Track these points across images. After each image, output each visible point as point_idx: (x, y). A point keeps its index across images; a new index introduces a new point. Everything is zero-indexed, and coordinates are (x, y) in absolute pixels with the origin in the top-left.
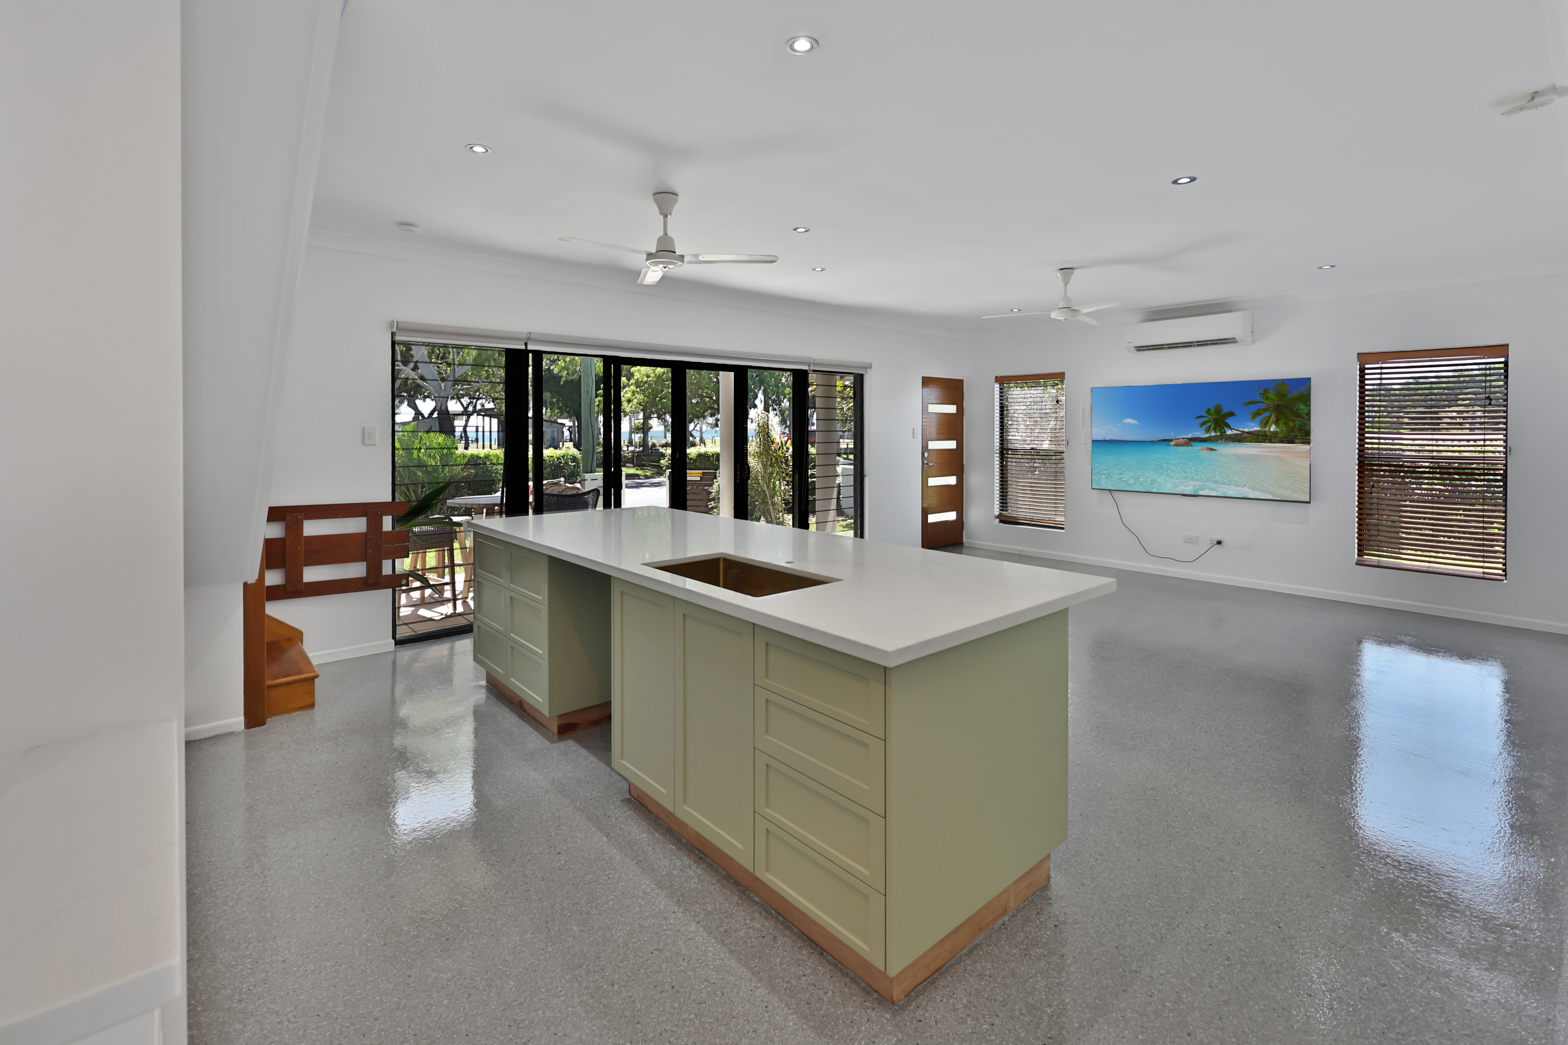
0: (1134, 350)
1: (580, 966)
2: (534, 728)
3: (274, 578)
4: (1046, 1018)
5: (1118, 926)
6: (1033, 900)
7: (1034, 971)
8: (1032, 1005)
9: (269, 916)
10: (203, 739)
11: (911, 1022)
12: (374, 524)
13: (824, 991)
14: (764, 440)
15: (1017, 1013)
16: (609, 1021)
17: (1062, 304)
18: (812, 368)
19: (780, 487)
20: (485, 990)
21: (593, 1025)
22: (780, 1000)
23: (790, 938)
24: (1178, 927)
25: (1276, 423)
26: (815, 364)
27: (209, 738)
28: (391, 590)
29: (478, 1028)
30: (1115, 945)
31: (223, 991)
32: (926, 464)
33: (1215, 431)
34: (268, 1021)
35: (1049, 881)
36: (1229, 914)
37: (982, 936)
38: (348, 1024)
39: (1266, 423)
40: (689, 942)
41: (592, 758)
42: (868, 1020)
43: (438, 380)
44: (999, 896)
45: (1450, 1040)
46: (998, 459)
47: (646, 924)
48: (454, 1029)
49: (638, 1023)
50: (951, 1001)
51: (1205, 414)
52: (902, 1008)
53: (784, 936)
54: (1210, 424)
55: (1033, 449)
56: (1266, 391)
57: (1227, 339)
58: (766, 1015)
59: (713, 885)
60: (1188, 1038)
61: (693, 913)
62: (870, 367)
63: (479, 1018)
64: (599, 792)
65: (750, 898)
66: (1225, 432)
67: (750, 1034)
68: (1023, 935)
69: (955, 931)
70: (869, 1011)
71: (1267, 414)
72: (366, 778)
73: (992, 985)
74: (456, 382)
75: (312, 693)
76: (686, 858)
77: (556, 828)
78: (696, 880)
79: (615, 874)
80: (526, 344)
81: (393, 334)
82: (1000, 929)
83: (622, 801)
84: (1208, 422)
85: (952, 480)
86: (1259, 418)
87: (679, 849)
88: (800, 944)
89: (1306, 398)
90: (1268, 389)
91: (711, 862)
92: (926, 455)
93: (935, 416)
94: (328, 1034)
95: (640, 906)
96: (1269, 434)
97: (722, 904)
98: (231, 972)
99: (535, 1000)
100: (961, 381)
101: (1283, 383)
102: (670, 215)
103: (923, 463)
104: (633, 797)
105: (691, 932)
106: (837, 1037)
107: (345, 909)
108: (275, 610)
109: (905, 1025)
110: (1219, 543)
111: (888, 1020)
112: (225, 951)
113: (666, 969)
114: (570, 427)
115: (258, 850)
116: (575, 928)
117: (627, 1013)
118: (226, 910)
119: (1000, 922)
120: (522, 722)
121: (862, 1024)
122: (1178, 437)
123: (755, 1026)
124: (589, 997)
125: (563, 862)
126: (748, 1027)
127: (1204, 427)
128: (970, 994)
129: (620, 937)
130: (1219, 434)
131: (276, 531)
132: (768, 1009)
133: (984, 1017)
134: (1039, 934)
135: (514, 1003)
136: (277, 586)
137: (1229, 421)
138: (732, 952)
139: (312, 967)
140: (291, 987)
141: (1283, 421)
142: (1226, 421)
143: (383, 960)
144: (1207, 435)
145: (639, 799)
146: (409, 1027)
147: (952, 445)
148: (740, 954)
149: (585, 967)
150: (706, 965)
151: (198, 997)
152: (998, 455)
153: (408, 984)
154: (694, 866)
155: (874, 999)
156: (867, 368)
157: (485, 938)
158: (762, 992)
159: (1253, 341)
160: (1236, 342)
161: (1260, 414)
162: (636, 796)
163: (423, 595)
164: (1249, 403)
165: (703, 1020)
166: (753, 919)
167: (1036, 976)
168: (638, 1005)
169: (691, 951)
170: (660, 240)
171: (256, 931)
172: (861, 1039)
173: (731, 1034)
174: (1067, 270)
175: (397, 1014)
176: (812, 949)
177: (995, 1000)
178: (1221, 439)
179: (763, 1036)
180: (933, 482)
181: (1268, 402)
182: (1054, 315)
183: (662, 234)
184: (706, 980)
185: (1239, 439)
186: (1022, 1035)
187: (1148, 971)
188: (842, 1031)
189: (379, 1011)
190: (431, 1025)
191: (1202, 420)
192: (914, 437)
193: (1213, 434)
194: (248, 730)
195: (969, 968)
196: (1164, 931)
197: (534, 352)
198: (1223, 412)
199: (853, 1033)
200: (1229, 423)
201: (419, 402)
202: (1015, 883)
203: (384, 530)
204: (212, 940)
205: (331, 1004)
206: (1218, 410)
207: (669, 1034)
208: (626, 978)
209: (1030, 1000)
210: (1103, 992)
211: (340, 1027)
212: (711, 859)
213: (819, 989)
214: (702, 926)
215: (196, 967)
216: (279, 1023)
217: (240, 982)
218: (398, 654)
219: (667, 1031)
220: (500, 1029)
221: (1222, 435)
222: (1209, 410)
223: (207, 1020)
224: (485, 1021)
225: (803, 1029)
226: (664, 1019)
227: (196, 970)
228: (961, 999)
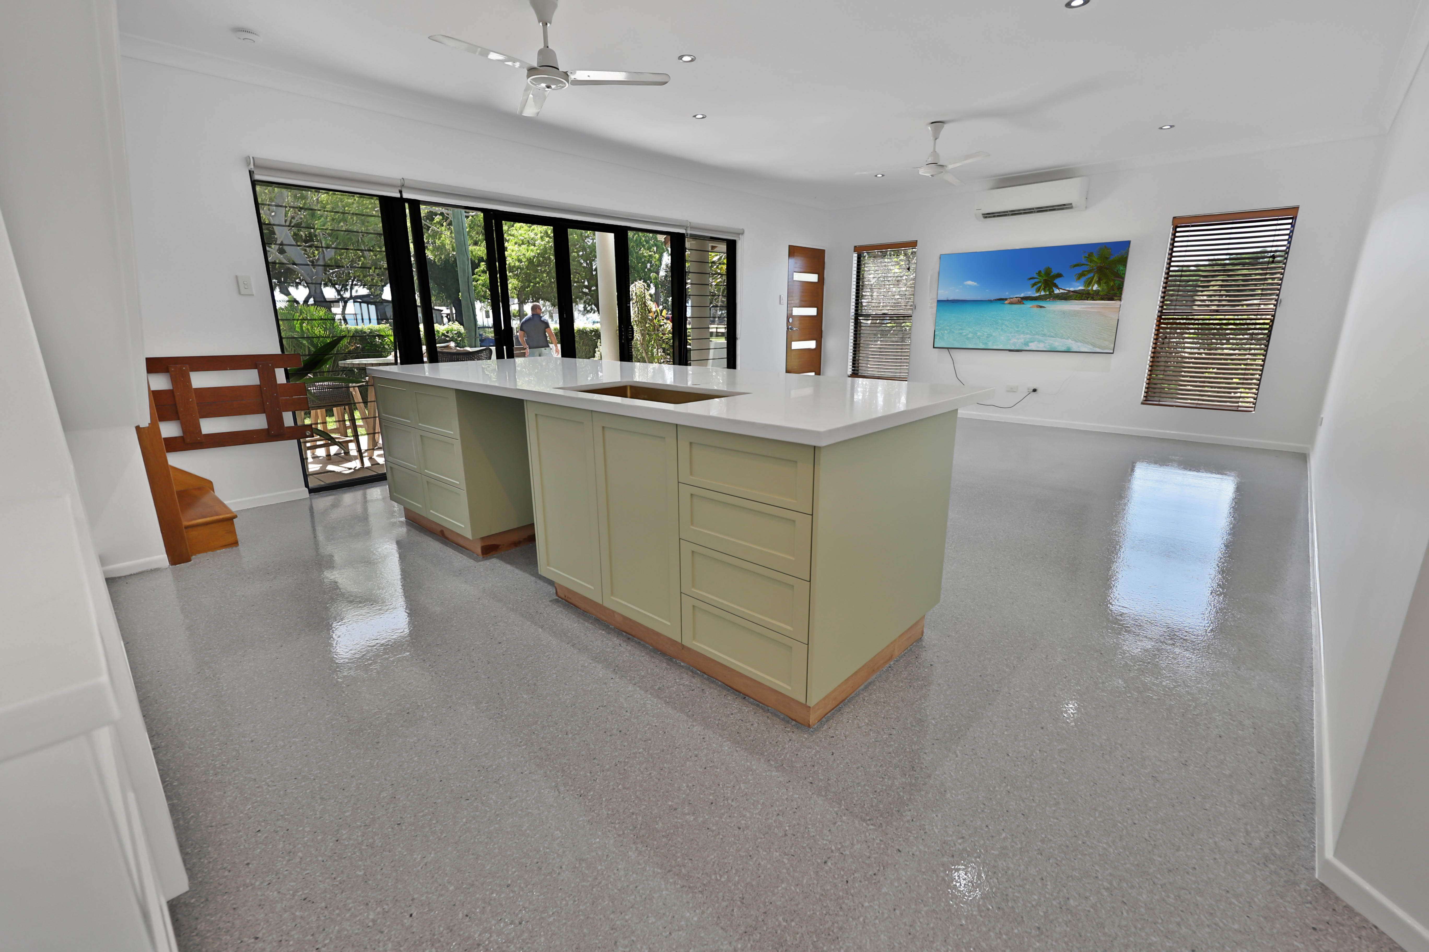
0: (981, 216)
1: (536, 723)
2: (458, 552)
3: (169, 430)
4: (932, 727)
5: (980, 661)
6: (911, 649)
7: (918, 697)
8: (920, 719)
9: (229, 708)
10: (128, 576)
11: (825, 738)
12: (266, 375)
13: (751, 723)
14: (642, 309)
15: (909, 726)
16: (568, 760)
17: (930, 161)
18: (689, 232)
19: (658, 354)
20: (451, 747)
21: (554, 764)
22: (714, 733)
23: (716, 689)
24: (1026, 659)
25: (1099, 282)
26: (692, 228)
27: (134, 574)
28: (296, 441)
29: (450, 775)
30: (979, 674)
31: (196, 769)
32: (791, 329)
33: (1045, 291)
34: (247, 787)
35: (922, 635)
36: (1063, 648)
37: (874, 677)
38: (326, 783)
39: (1089, 283)
40: (629, 698)
41: (517, 571)
42: (790, 740)
43: (308, 265)
44: (888, 646)
45: (1230, 715)
46: (853, 324)
47: (589, 689)
48: (428, 777)
49: (594, 759)
50: (856, 722)
51: (1036, 276)
52: (817, 730)
53: (710, 688)
54: (1040, 284)
55: (884, 314)
56: (1090, 255)
57: (1064, 205)
58: (704, 744)
59: (643, 656)
60: (1042, 731)
61: (629, 678)
62: (743, 234)
63: (450, 768)
64: (528, 596)
65: (677, 664)
66: (1053, 291)
67: (692, 758)
68: (906, 673)
69: (856, 673)
70: (789, 734)
71: (1091, 275)
72: (303, 597)
73: (887, 708)
74: (326, 266)
75: (233, 532)
76: (615, 639)
77: (493, 625)
78: (628, 655)
79: (554, 655)
80: (401, 192)
81: (251, 173)
82: (887, 670)
83: (551, 601)
84: (1039, 282)
85: (812, 344)
86: (1083, 279)
87: (609, 633)
88: (724, 693)
89: (1123, 261)
90: (1092, 253)
91: (638, 641)
92: (791, 320)
93: (798, 284)
94: (308, 791)
95: (581, 676)
96: (1092, 293)
97: (653, 669)
98: (201, 753)
99: (499, 750)
100: (823, 251)
101: (1106, 247)
102: (550, 23)
103: (788, 328)
104: (560, 597)
105: (630, 692)
106: (766, 754)
107: (304, 698)
108: (176, 460)
109: (821, 741)
110: (1035, 390)
111: (806, 739)
112: (191, 738)
113: (612, 719)
114: (448, 315)
115: (206, 659)
116: (525, 696)
117: (583, 753)
118: (184, 707)
119: (888, 665)
120: (445, 547)
121: (785, 743)
122: (1012, 297)
123: (696, 752)
124: (547, 744)
125: (505, 649)
126: (690, 754)
127: (1035, 287)
128: (870, 716)
129: (567, 699)
130: (1048, 293)
131: (161, 382)
132: (705, 740)
133: (883, 730)
134: (919, 671)
135: (480, 754)
136: (176, 438)
137: (1057, 281)
138: (667, 703)
139: (281, 743)
140: (264, 760)
141: (1104, 281)
142: (1055, 282)
143: (350, 733)
144: (1038, 295)
145: (566, 598)
146: (385, 779)
147: (812, 311)
148: (675, 703)
149: (539, 723)
150: (647, 714)
151: (172, 775)
152: (853, 321)
153: (377, 748)
154: (624, 645)
155: (792, 726)
156: (739, 234)
157: (444, 709)
158: (697, 729)
159: (1086, 208)
160: (1072, 208)
161: (1084, 275)
162: (563, 596)
163: (328, 451)
164: (1075, 266)
165: (650, 752)
166: (682, 678)
167: (921, 700)
168: (592, 746)
169: (632, 705)
170: (541, 53)
171: (219, 720)
172: (786, 753)
173: (677, 760)
174: (937, 124)
175: (372, 771)
176: (736, 695)
177: (891, 718)
178: (1049, 298)
179: (704, 759)
180: (796, 345)
181: (1092, 265)
182: (922, 172)
183: (542, 46)
184: (648, 724)
185: (1066, 297)
186: (915, 739)
187: (1006, 689)
188: (769, 749)
189: (354, 770)
190: (406, 776)
191: (1033, 281)
192: (780, 303)
193: (1043, 293)
194: (174, 566)
195: (866, 699)
196: (1015, 662)
197: (411, 201)
198: (1052, 274)
199: (779, 750)
200: (1057, 284)
201: (292, 290)
202: (899, 637)
203: (279, 382)
204: (176, 731)
205: (306, 769)
206: (1048, 272)
207: (623, 764)
208: (578, 729)
209: (918, 716)
210: (974, 706)
211: (319, 785)
212: (638, 638)
213: (746, 722)
214: (639, 687)
215: (165, 752)
216: (258, 787)
217: (212, 760)
218: (313, 501)
219: (621, 762)
220: (471, 774)
221: (1050, 294)
222: (1040, 272)
223: (185, 791)
224: (455, 769)
225: (737, 751)
226: (617, 754)
227: (166, 754)
228: (863, 720)
